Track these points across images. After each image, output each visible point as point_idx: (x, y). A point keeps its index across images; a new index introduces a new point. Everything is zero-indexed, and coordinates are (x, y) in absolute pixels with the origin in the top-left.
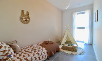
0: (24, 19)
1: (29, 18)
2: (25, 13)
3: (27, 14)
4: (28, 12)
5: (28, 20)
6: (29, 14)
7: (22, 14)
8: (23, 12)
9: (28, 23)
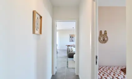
0: (102, 39)
1: (107, 37)
2: (103, 33)
3: (105, 33)
4: (105, 31)
5: (106, 39)
6: (106, 33)
7: (100, 35)
8: (101, 32)
9: (106, 42)
